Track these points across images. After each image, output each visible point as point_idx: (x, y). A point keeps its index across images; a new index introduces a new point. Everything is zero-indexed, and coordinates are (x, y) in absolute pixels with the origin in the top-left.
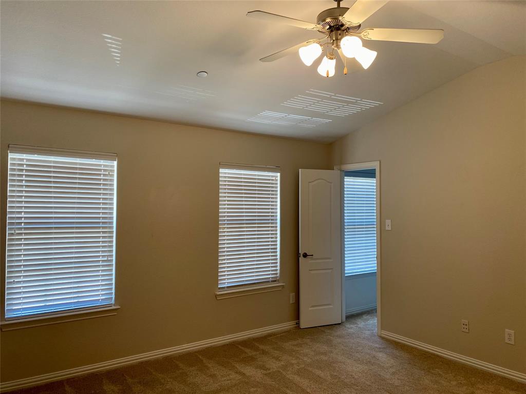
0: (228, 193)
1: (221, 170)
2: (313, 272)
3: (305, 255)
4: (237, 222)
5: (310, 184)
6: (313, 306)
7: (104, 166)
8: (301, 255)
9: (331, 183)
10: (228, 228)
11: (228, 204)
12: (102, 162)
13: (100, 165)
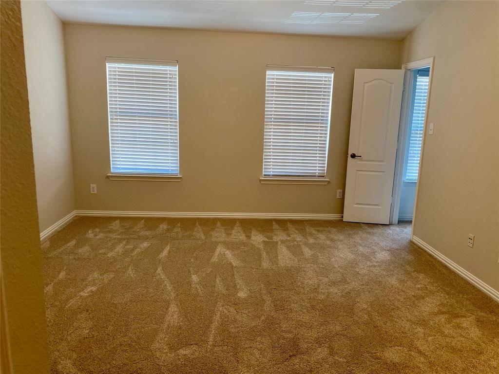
0: (276, 93)
1: (268, 72)
2: (360, 172)
3: (353, 156)
4: (285, 121)
5: (365, 84)
6: (357, 204)
7: (170, 71)
8: (349, 156)
9: (393, 83)
10: (274, 125)
11: (275, 104)
12: (168, 68)
13: (167, 70)
